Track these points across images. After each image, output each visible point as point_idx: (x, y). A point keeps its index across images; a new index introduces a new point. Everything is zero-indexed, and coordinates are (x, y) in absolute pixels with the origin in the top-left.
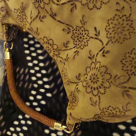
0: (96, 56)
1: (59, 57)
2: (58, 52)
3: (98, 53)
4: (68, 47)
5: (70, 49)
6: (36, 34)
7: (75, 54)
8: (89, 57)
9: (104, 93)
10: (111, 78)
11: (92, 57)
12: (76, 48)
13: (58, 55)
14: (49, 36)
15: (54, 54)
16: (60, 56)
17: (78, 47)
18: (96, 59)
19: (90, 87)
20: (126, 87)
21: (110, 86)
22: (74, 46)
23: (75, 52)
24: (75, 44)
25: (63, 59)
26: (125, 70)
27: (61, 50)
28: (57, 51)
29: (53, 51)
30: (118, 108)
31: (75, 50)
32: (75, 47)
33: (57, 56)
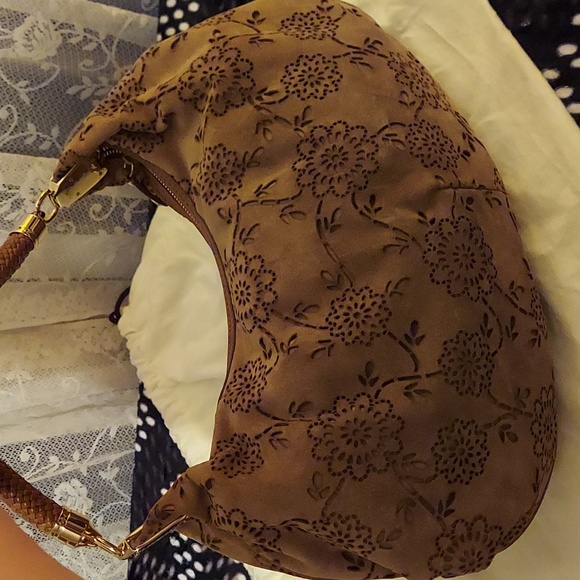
0: (384, 385)
1: (260, 327)
2: (267, 314)
3: (392, 381)
4: (306, 318)
5: (307, 326)
6: (238, 236)
7: (320, 346)
8: (360, 377)
9: (360, 480)
10: (398, 452)
11: (368, 380)
12: (328, 331)
13: (260, 320)
14: (272, 263)
15: (251, 311)
16: (268, 326)
17: (335, 332)
18: (379, 391)
19: (332, 446)
20: (415, 493)
21: (386, 470)
22: (325, 324)
23: (320, 342)
24: (330, 323)
25: (274, 340)
26: (436, 454)
27: (279, 315)
28: (266, 309)
29: (253, 301)
30: (370, 530)
31: (325, 335)
32: (326, 328)
33: (255, 322)
